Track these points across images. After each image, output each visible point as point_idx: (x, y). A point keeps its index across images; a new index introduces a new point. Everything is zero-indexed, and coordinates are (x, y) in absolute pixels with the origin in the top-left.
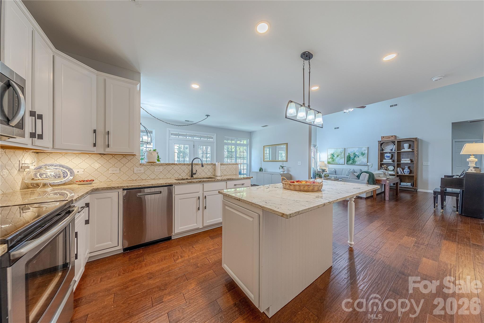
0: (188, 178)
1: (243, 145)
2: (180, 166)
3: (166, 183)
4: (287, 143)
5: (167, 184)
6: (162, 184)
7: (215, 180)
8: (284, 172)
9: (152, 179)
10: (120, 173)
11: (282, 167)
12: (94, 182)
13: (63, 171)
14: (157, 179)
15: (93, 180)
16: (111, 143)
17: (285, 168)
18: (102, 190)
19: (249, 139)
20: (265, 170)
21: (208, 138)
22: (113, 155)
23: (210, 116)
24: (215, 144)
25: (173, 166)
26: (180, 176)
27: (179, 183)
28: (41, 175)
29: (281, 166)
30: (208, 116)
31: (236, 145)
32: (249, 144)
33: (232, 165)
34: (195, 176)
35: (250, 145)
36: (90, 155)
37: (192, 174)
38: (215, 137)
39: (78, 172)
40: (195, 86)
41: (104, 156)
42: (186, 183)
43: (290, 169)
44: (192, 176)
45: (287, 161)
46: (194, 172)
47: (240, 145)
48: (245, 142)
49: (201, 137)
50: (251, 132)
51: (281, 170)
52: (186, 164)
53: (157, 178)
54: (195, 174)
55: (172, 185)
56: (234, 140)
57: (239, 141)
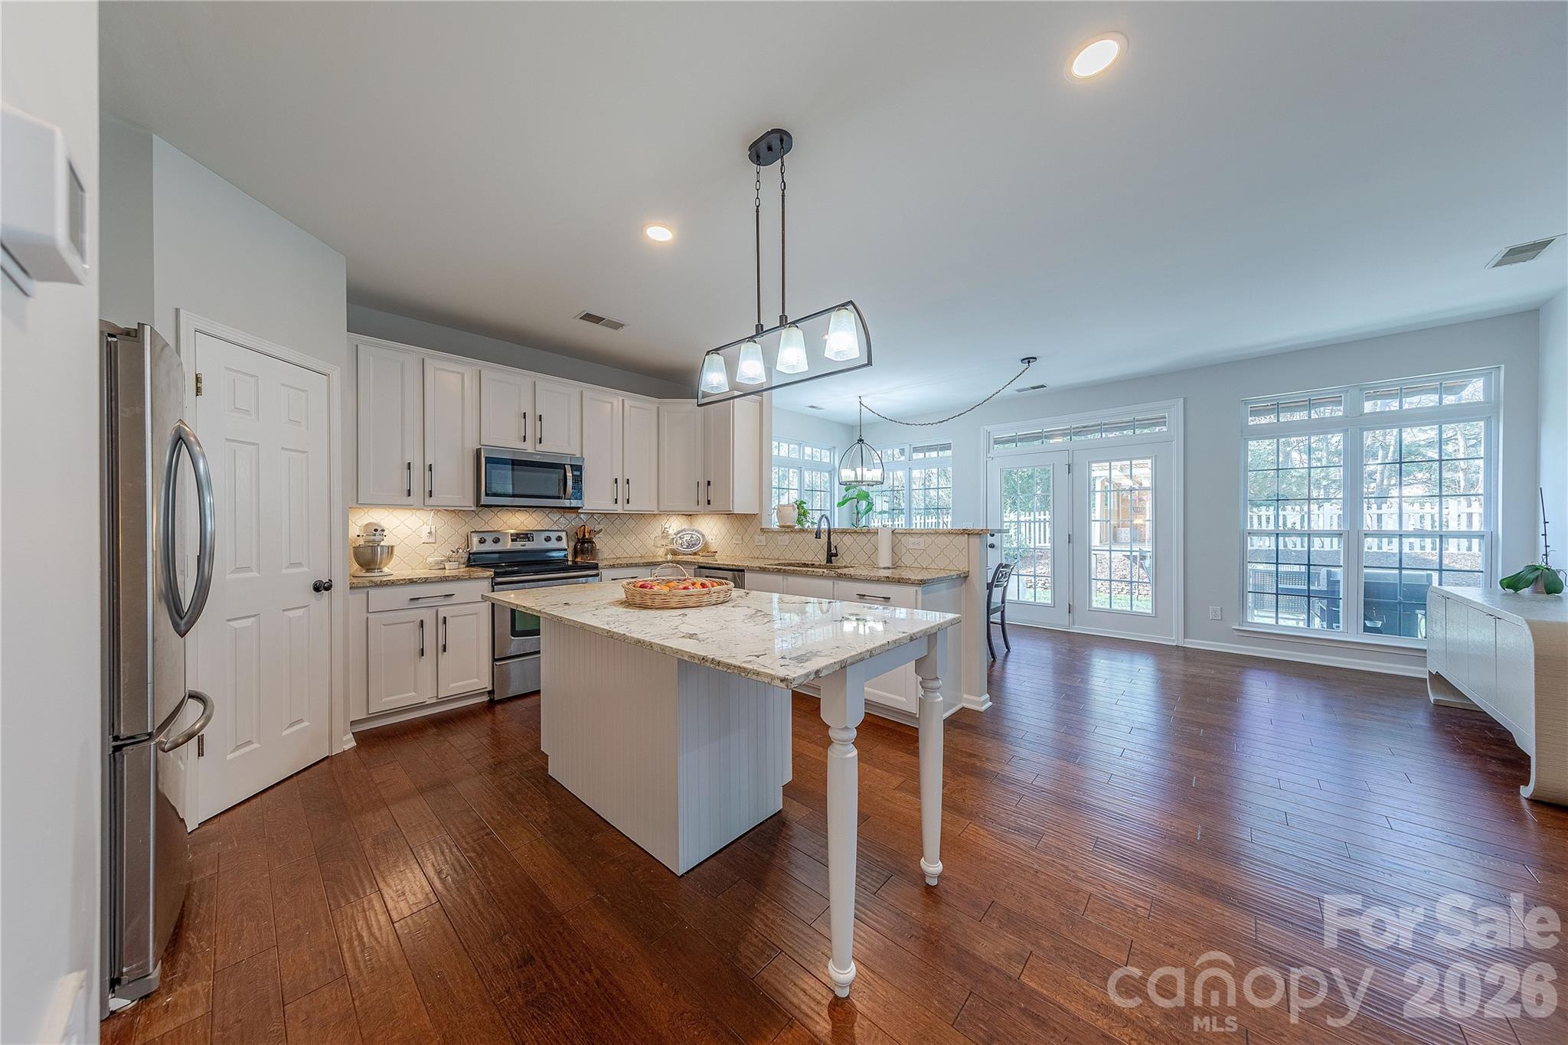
10: (743, 543)
13: (697, 537)
15: (716, 552)
19: (1503, 367)
25: (803, 535)
28: (677, 541)
30: (1029, 360)
32: (1502, 399)
37: (830, 556)
38: (1175, 412)
44: (829, 561)
54: (836, 555)
55: (743, 571)
56: (1339, 403)
57: (1433, 391)
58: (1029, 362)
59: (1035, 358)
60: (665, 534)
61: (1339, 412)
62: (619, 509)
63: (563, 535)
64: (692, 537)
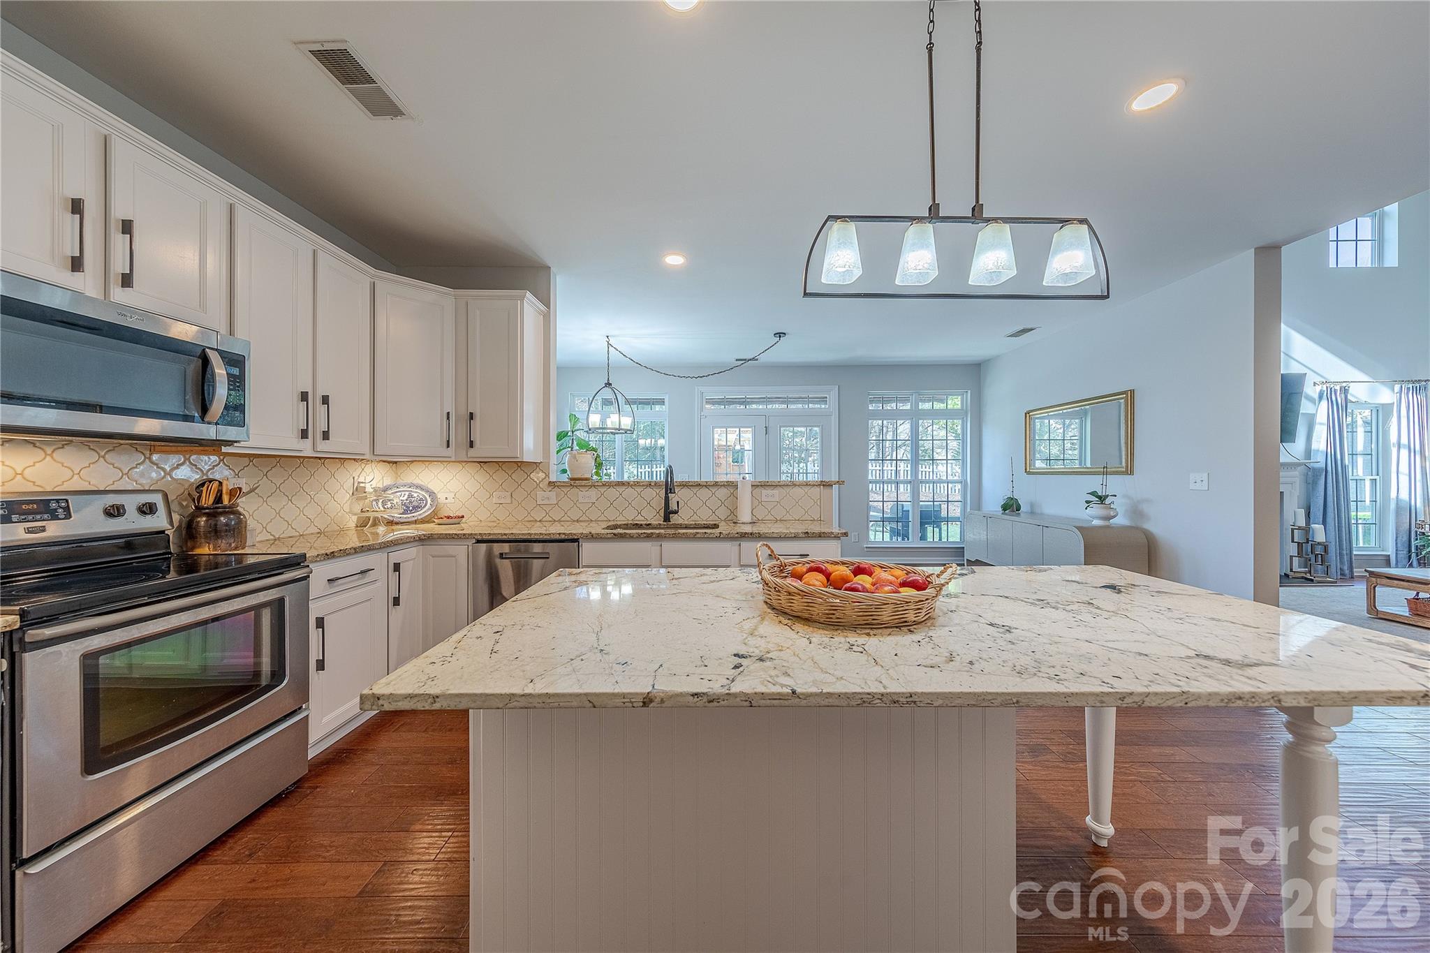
0: (650, 524)
1: (948, 414)
2: (639, 489)
3: (559, 534)
4: (1132, 392)
5: (563, 537)
6: (550, 534)
7: (698, 536)
8: (1109, 518)
9: (574, 521)
10: (512, 503)
11: (1102, 499)
12: (464, 520)
13: (421, 497)
14: (584, 521)
15: (463, 517)
16: (476, 437)
17: (1113, 503)
18: (439, 538)
19: (969, 391)
20: (1032, 505)
21: (809, 400)
22: (500, 464)
23: (788, 334)
24: (834, 420)
25: (621, 489)
26: (639, 517)
27: (592, 536)
28: (384, 503)
29: (1094, 494)
30: (780, 335)
31: (915, 416)
32: (969, 408)
33: (803, 487)
34: (675, 519)
35: (976, 413)
36: (464, 464)
37: (668, 513)
38: (833, 396)
39: (446, 498)
40: (674, 260)
41: (485, 466)
42: (609, 536)
43: (1145, 508)
44: (667, 519)
45: (1129, 471)
46: (673, 506)
47: (934, 415)
48: (955, 402)
49: (786, 401)
50: (980, 364)
51: (1096, 510)
52: (653, 484)
53: (584, 518)
54: (676, 512)
55: (576, 540)
56: (908, 401)
57: (929, 401)
58: (780, 336)
59: (785, 334)
60: (358, 491)
61: (908, 407)
62: (306, 448)
63: (157, 499)
64: (410, 496)
